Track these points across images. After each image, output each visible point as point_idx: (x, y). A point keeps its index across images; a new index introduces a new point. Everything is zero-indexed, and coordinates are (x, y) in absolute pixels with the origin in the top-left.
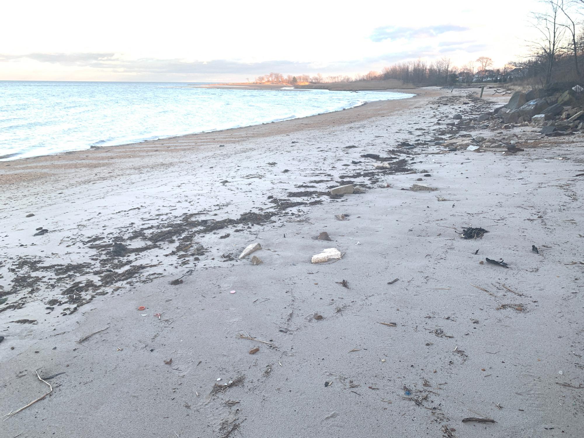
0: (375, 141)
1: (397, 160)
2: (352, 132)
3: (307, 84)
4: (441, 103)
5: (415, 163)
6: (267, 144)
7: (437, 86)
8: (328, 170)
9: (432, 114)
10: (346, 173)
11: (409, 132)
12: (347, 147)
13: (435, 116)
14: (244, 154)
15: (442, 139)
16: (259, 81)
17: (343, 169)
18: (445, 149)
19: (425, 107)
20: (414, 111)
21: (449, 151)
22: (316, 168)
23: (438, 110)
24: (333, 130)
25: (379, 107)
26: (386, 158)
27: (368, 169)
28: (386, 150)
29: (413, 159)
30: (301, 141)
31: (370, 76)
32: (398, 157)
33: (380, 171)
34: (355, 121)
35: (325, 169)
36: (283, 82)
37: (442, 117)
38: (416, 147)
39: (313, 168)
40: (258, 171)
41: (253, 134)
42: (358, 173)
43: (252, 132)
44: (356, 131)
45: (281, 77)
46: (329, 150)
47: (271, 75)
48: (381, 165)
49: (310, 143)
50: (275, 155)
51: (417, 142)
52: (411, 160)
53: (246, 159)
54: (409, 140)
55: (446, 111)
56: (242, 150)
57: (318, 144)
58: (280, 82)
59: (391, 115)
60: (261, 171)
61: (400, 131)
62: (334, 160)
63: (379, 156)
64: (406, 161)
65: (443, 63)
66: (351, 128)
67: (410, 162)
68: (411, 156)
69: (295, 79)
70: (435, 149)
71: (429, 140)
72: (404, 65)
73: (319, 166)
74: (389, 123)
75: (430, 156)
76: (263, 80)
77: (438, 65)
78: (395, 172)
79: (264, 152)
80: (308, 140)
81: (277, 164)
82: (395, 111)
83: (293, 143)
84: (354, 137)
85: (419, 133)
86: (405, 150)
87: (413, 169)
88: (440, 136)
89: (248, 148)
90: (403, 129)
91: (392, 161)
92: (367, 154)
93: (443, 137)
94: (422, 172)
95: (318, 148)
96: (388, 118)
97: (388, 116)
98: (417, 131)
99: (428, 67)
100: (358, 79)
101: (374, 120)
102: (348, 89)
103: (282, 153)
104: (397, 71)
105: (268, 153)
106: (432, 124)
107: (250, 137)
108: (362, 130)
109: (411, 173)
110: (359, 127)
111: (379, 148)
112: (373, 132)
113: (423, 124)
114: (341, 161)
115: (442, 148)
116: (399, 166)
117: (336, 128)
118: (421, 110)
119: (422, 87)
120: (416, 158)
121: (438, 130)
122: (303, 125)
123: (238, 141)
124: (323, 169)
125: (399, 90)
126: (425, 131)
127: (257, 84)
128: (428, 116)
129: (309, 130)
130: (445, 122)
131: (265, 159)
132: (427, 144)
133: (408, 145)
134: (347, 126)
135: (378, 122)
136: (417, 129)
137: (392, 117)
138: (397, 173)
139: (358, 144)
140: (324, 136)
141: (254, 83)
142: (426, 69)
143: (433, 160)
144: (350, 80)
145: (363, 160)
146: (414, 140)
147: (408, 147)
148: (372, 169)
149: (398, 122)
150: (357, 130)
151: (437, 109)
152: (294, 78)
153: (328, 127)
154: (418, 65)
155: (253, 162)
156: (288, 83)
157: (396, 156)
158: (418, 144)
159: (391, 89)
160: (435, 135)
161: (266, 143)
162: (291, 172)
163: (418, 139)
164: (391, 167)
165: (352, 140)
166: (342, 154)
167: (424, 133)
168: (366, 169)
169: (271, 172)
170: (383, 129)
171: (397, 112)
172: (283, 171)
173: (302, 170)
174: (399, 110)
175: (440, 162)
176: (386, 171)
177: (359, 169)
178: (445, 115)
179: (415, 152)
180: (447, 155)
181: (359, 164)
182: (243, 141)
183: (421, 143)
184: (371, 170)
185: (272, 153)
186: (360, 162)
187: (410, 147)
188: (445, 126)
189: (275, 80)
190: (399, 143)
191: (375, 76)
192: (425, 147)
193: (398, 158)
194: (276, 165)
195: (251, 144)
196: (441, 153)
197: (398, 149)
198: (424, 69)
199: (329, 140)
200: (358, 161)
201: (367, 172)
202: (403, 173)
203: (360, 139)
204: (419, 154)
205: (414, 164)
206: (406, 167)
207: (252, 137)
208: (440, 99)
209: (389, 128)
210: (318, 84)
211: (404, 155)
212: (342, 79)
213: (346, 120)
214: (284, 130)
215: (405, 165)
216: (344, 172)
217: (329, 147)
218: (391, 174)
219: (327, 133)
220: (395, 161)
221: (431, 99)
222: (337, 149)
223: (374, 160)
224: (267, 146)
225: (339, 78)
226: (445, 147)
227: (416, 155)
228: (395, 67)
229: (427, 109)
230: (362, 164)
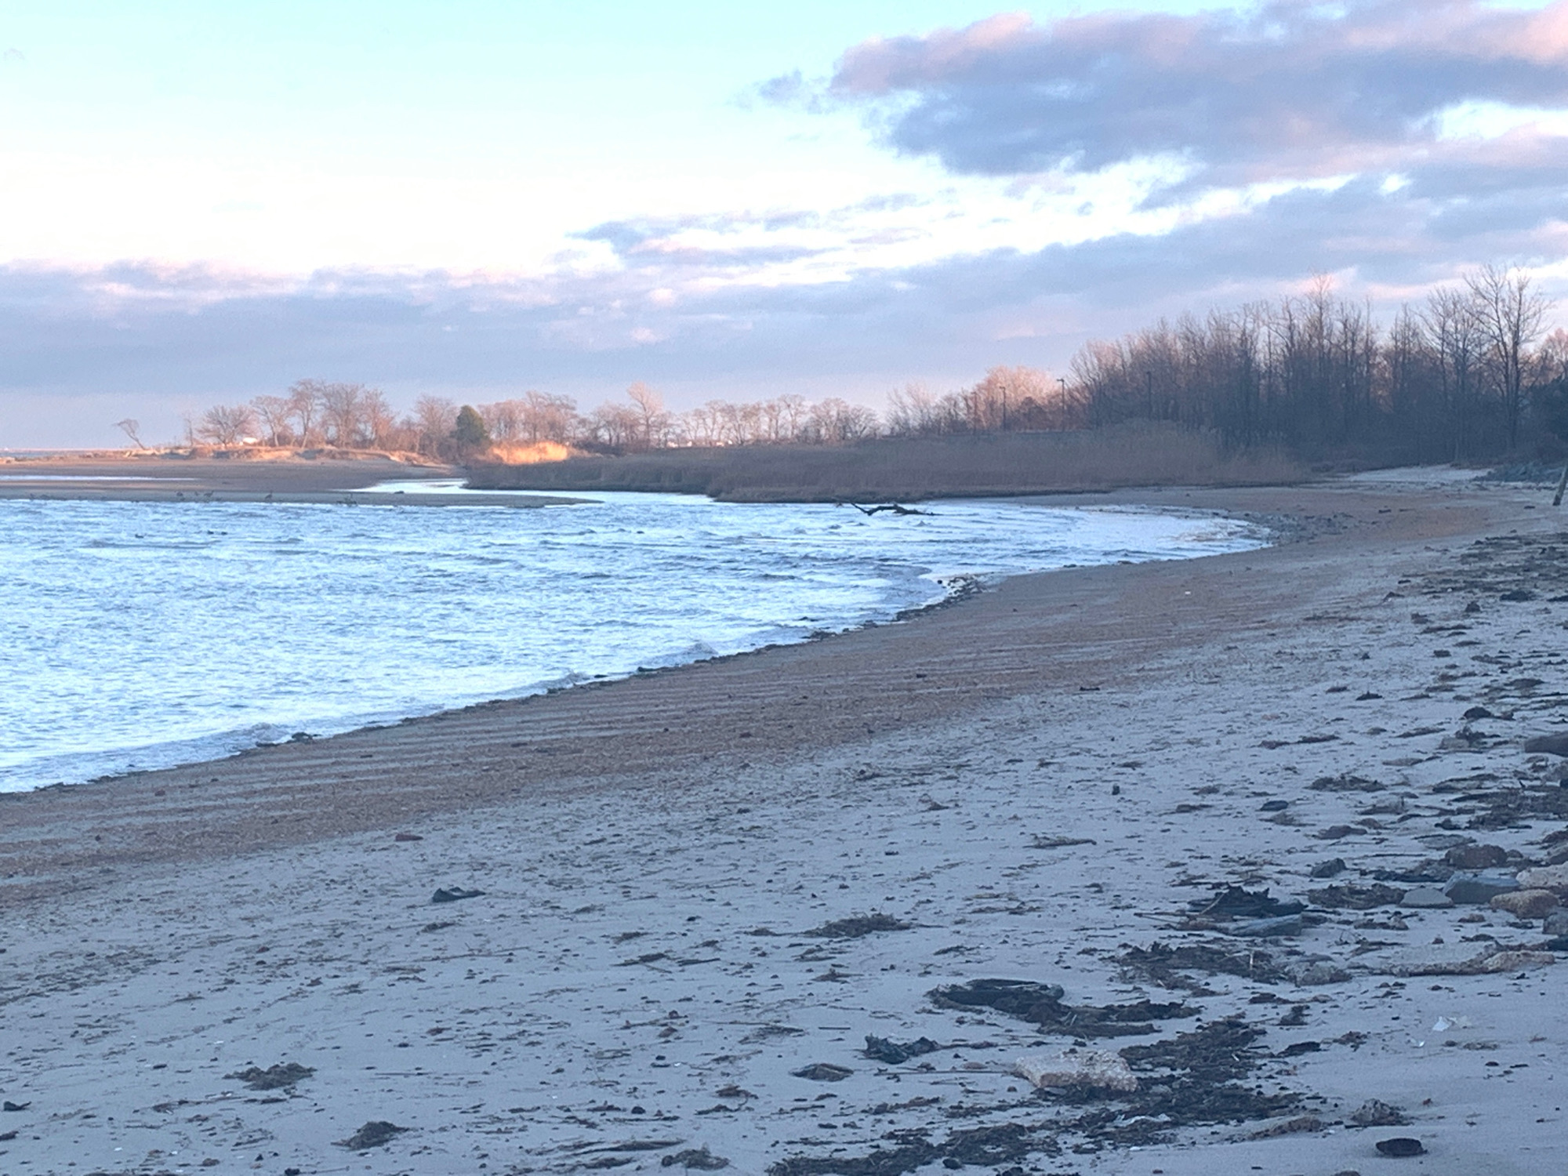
0: (1032, 878)
1: (1188, 1026)
2: (869, 810)
3: (557, 453)
4: (1488, 588)
5: (1313, 1047)
6: (247, 910)
7: (1458, 466)
8: (687, 1113)
9: (1427, 669)
10: (824, 1135)
11: (1267, 807)
12: (831, 930)
13: (1445, 682)
14: (63, 1004)
15: (1499, 857)
16: (211, 441)
17: (801, 1107)
18: (1520, 937)
19: (1379, 613)
20: (1303, 641)
21: (1552, 946)
22: (603, 1097)
23: (1470, 636)
24: (742, 791)
25: (1060, 618)
26: (1110, 1009)
27: (984, 1101)
28: (1109, 945)
29: (1296, 1018)
30: (502, 884)
31: (991, 404)
32: (1193, 1003)
33: (1069, 1113)
34: (896, 724)
35: (666, 1105)
36: (387, 442)
37: (1494, 692)
38: (1316, 921)
39: (580, 1098)
40: (162, 1139)
41: (151, 832)
42: (903, 1138)
43: (139, 821)
44: (901, 802)
45: (374, 408)
46: (707, 953)
47: (301, 399)
48: (1071, 1068)
49: (570, 901)
50: (301, 1004)
51: (1323, 884)
52: (1284, 1022)
53: (76, 1047)
54: (1267, 870)
55: (1523, 647)
56: (50, 967)
57: (628, 906)
58: (364, 443)
59: (1151, 680)
60: (185, 1142)
61: (1209, 799)
62: (737, 1033)
63: (1060, 992)
64: (1251, 1034)
65: (1478, 315)
66: (863, 777)
67: (1280, 1039)
68: (1282, 990)
69: (469, 428)
70: (1451, 937)
71: (1409, 863)
72: (1221, 329)
73: (625, 1087)
74: (1134, 739)
75: (1417, 987)
76: (244, 432)
77: (1450, 325)
78: (1175, 1124)
79: (217, 981)
80: (558, 873)
81: (308, 1073)
82: (1172, 645)
83: (442, 897)
84: (883, 846)
85: (1337, 809)
86: (1242, 943)
87: (1294, 1097)
88: (1485, 838)
89: (102, 951)
90: (1227, 779)
91: (1150, 1030)
92: (979, 985)
93: (1503, 839)
94: (1360, 1122)
95: (628, 937)
96: (1121, 697)
97: (1128, 681)
98: (1327, 796)
99: (1384, 340)
100: (914, 423)
101: (1029, 713)
102: (847, 491)
103: (354, 989)
104: (1176, 370)
105: (248, 992)
106: (1429, 742)
107: (121, 857)
108: (940, 791)
109: (1281, 1131)
110: (924, 771)
111: (1062, 935)
112: (1019, 806)
113: (1366, 740)
114: (788, 1040)
115: (1500, 927)
116: (1200, 1077)
117: (764, 777)
118: (1353, 635)
119: (1355, 470)
120: (1316, 1009)
121: (1472, 789)
122: (525, 758)
123: (31, 897)
124: (651, 1109)
125: (1197, 493)
126: (1383, 797)
127: (198, 462)
128: (1396, 682)
129: (565, 796)
130: (1515, 728)
131: (220, 1037)
132: (1398, 898)
133: (1263, 905)
134: (841, 763)
135: (1052, 734)
136: (1322, 784)
137: (1151, 694)
138: (1184, 1134)
139: (909, 904)
140: (674, 842)
141: (173, 455)
142: (1370, 351)
143: (1440, 1026)
144: (862, 428)
145: (942, 1026)
146: (1303, 862)
147: (1260, 924)
148: (1012, 1099)
149: (1190, 728)
150: (905, 792)
151: (1459, 630)
152: (467, 418)
153: (707, 768)
154: (1318, 327)
155: (128, 1062)
156: (423, 450)
157: (1177, 996)
158: (1334, 898)
159: (1143, 485)
160: (1447, 825)
161: (238, 902)
162: (415, 1144)
163: (1330, 856)
164: (1146, 1084)
165: (869, 871)
166: (796, 978)
167: (1375, 810)
168: (968, 1103)
169: (264, 1148)
170: (1088, 785)
171: (1183, 654)
172: (351, 1134)
173: (499, 1126)
174: (1199, 640)
175: (1487, 1036)
176: (1112, 1117)
177: (918, 1103)
178: (1514, 675)
179: (1313, 960)
180: (1534, 978)
181: (916, 1061)
182: (69, 890)
183: (1353, 892)
184: (1002, 1108)
185: (279, 987)
186: (927, 1046)
187: (1274, 921)
188: (1516, 760)
189: (332, 432)
190: (1203, 893)
191: (1030, 400)
192: (1380, 918)
193: (1191, 1012)
194: (302, 1085)
195: (130, 914)
196: (1492, 963)
197: (1191, 942)
198: (1359, 349)
199: (707, 875)
200: (912, 1036)
201: (970, 1124)
202: (1232, 1127)
203: (930, 860)
204: (1339, 977)
205: (1309, 1056)
206: (1250, 1083)
207: (140, 858)
208: (1481, 557)
209: (1132, 775)
210: (632, 459)
211: (1235, 982)
212: (802, 420)
213: (835, 719)
214: (382, 799)
215: (1245, 1067)
216: (806, 1126)
217: (706, 930)
218: (1142, 1136)
219: (692, 817)
220: (1170, 1030)
221: (1419, 555)
222: (761, 941)
223: (1026, 1029)
224: (246, 930)
225: (785, 416)
226: (1525, 915)
227: (1320, 982)
228: (1161, 339)
229: (1393, 632)
230: (941, 1060)
